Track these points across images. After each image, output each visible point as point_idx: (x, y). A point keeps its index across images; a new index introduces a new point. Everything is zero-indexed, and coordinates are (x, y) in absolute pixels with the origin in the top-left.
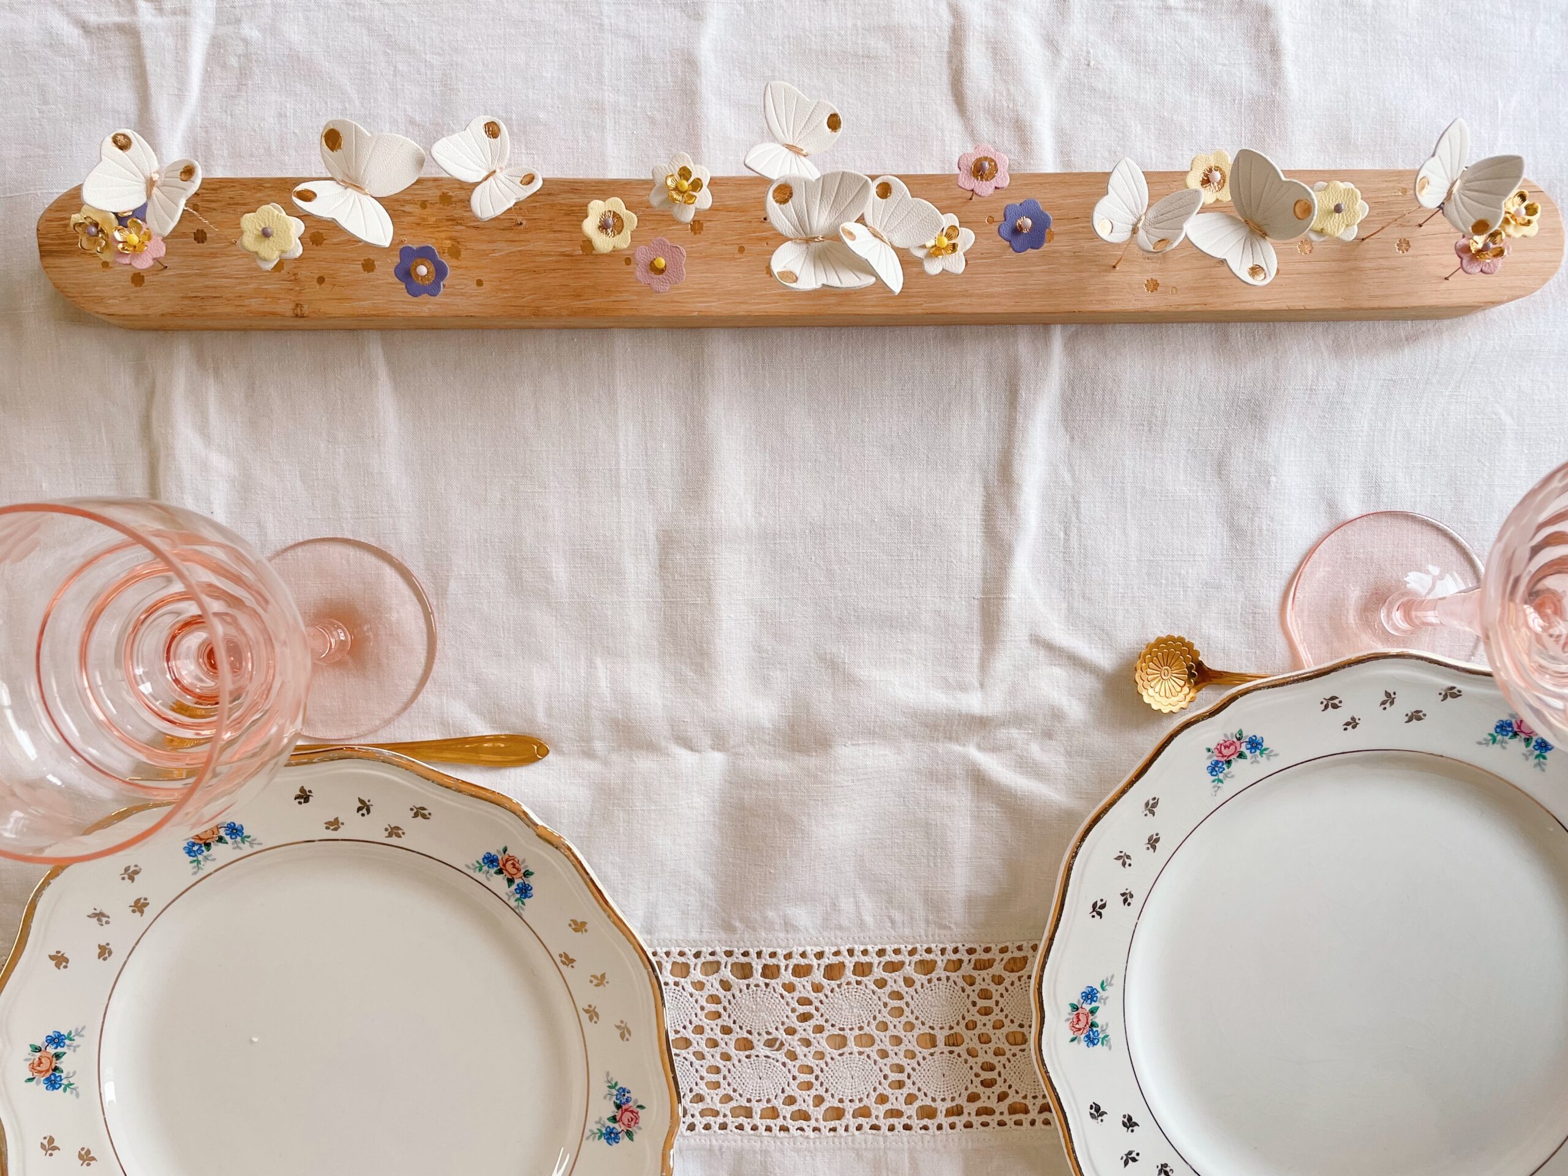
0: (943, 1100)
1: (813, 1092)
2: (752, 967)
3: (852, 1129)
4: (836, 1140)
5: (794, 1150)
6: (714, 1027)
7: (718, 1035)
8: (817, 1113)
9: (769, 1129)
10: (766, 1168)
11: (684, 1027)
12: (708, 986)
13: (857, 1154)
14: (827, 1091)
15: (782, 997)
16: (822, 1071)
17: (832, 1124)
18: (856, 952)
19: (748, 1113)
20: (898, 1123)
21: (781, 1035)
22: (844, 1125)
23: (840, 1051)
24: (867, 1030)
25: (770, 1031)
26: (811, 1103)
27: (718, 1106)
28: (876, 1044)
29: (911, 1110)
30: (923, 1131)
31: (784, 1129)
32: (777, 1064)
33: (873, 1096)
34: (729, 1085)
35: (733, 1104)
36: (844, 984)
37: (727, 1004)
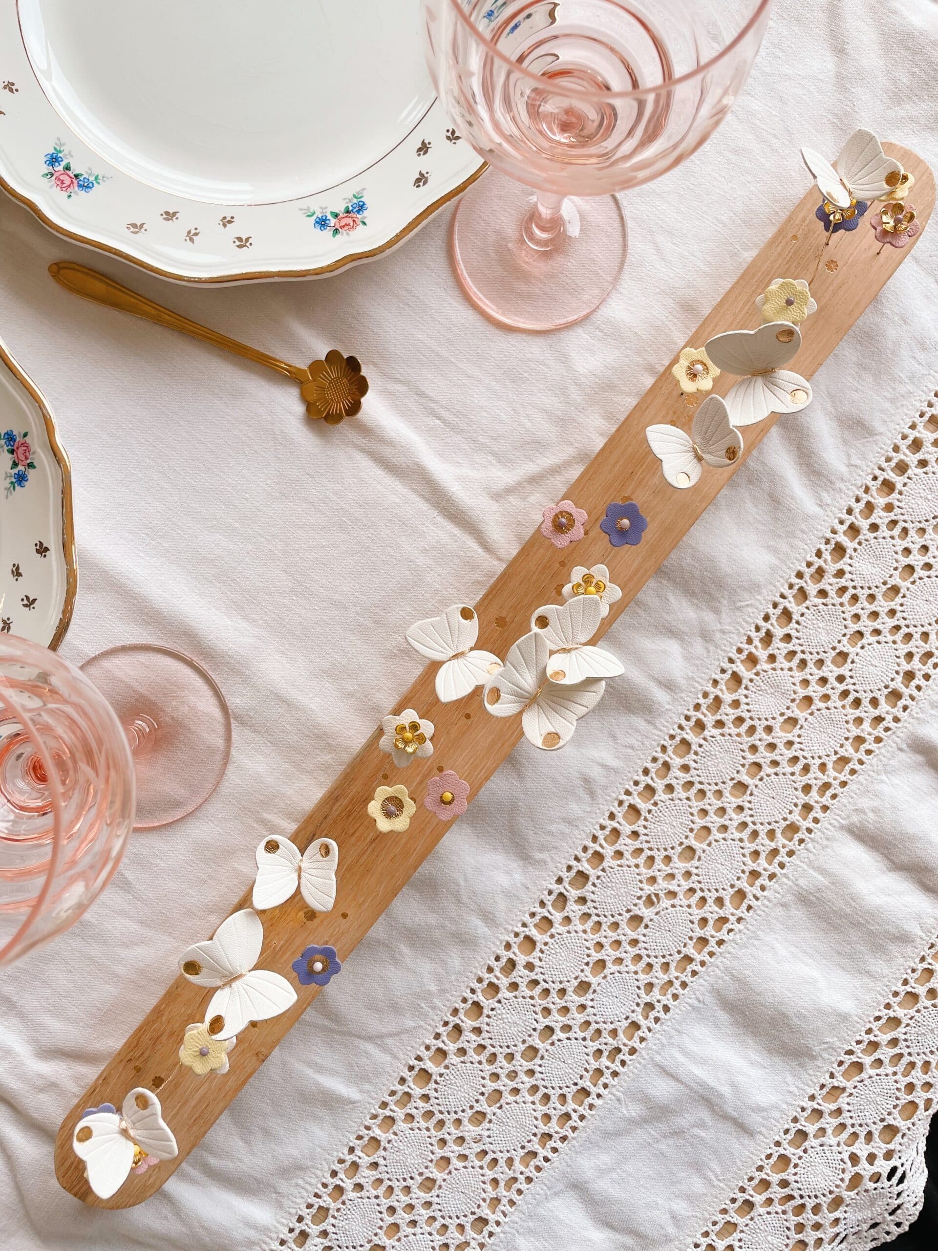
0: (791, 812)
1: (710, 901)
2: (582, 872)
3: (759, 893)
4: (759, 912)
5: (741, 948)
6: (604, 933)
7: (613, 936)
8: (728, 909)
9: (711, 954)
10: (739, 980)
11: (588, 956)
12: (571, 915)
13: (782, 905)
14: (717, 890)
15: (621, 866)
16: (700, 882)
17: (744, 906)
18: (631, 790)
19: (688, 959)
20: (782, 857)
21: (649, 889)
22: (751, 897)
23: (697, 858)
24: (696, 827)
25: (638, 895)
26: (716, 909)
27: (666, 978)
28: (712, 828)
29: (780, 840)
30: (803, 845)
31: (720, 943)
32: (669, 911)
33: (748, 860)
34: (656, 957)
35: (673, 966)
36: (647, 815)
37: (596, 911)
